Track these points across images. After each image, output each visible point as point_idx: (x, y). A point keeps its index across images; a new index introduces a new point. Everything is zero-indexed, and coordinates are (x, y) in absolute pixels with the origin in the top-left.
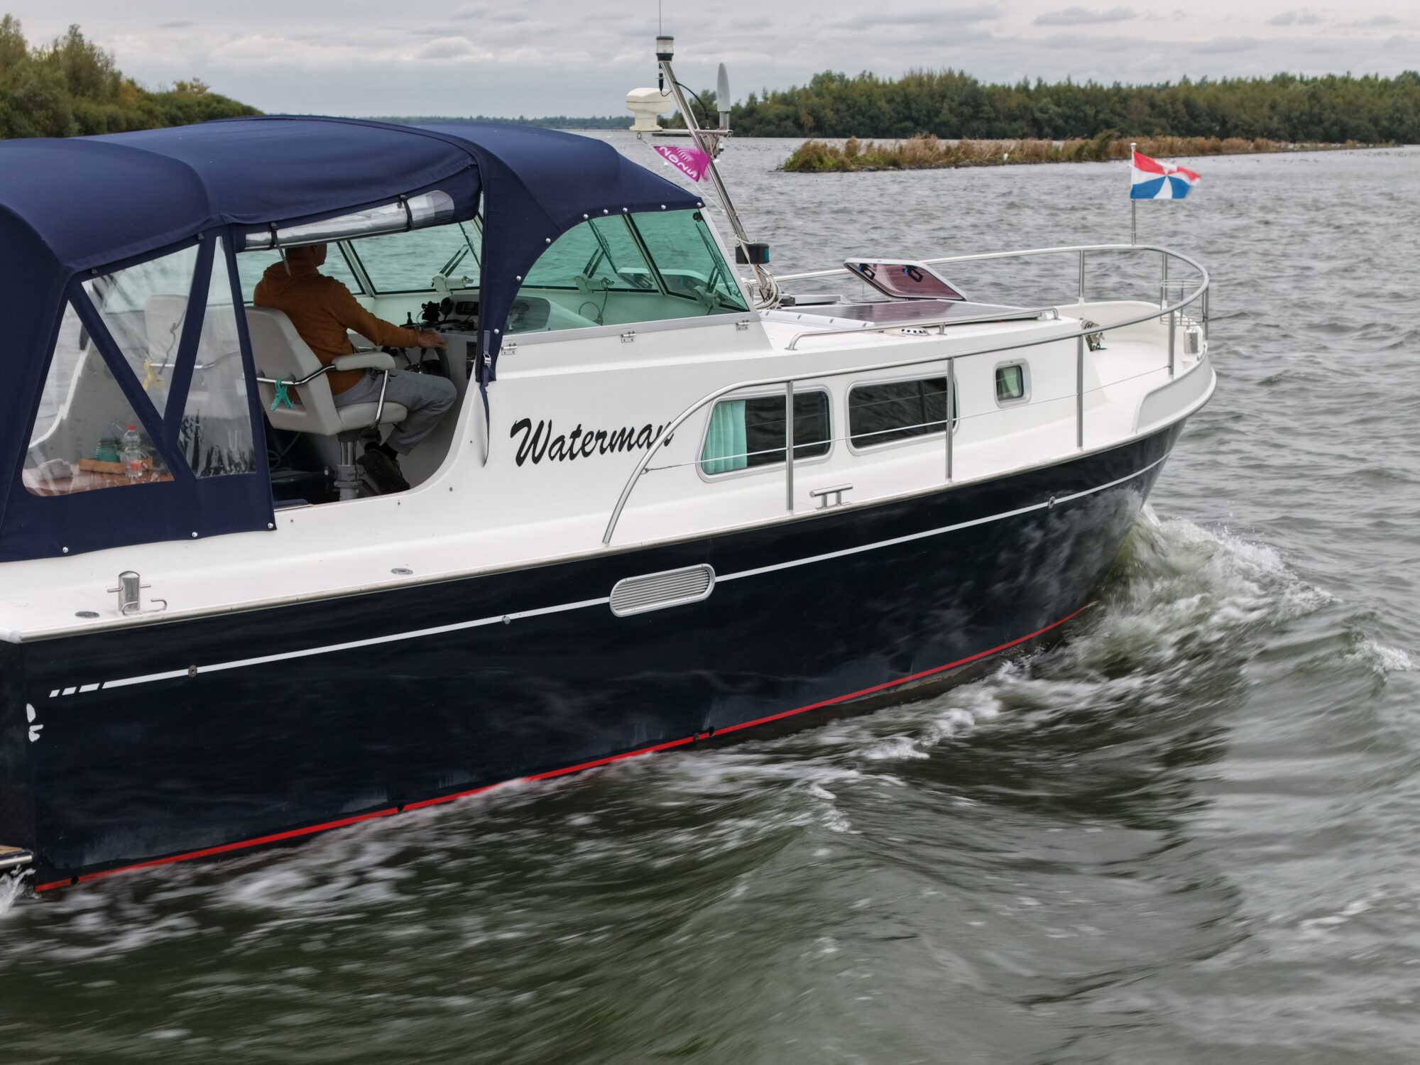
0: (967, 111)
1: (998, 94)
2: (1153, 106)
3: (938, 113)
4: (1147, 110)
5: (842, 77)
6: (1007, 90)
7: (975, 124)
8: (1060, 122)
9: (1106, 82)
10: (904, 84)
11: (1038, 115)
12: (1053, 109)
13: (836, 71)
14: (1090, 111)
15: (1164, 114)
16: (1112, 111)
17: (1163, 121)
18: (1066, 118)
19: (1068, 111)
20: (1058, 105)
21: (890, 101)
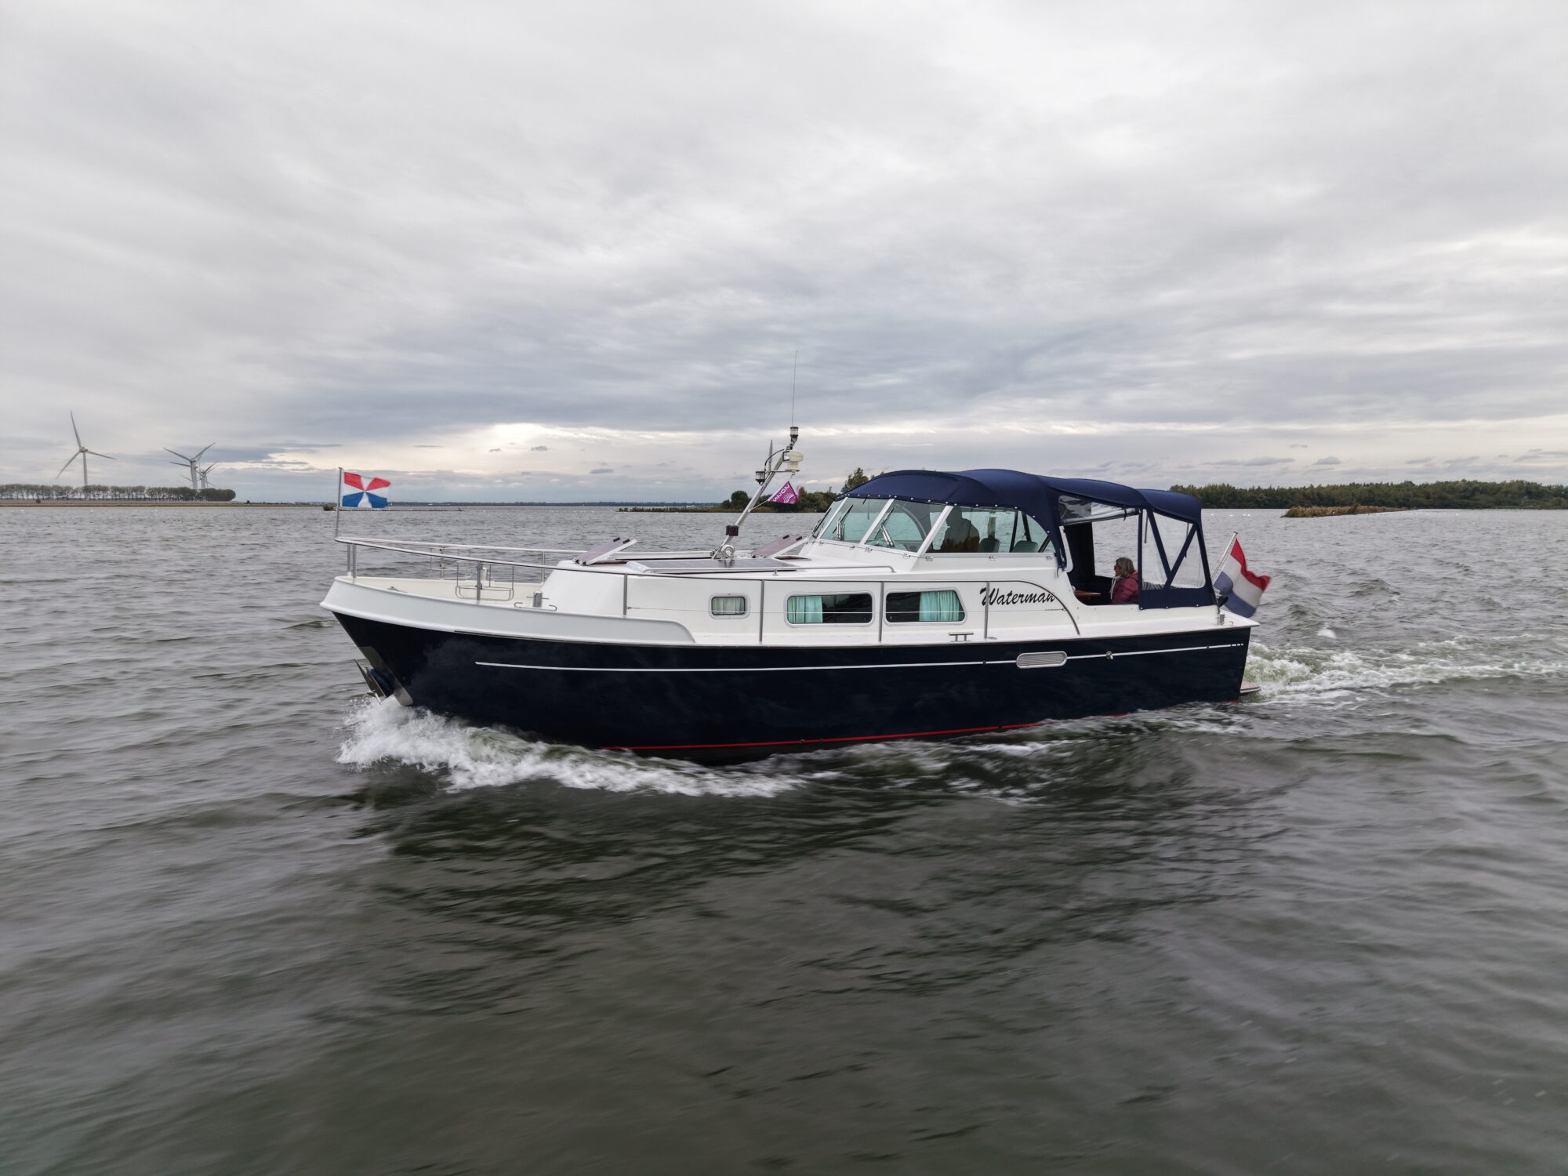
0: (1231, 498)
1: (1242, 492)
2: (1304, 495)
3: (1220, 499)
4: (1302, 497)
5: (1182, 487)
6: (1246, 491)
7: (1234, 503)
8: (1267, 502)
9: (1287, 487)
10: (1206, 489)
11: (1258, 499)
12: (1265, 497)
13: (1179, 485)
14: (1279, 498)
15: (1308, 498)
16: (1288, 498)
17: (1308, 501)
18: (1270, 501)
19: (1270, 498)
20: (1266, 495)
21: (1202, 495)
